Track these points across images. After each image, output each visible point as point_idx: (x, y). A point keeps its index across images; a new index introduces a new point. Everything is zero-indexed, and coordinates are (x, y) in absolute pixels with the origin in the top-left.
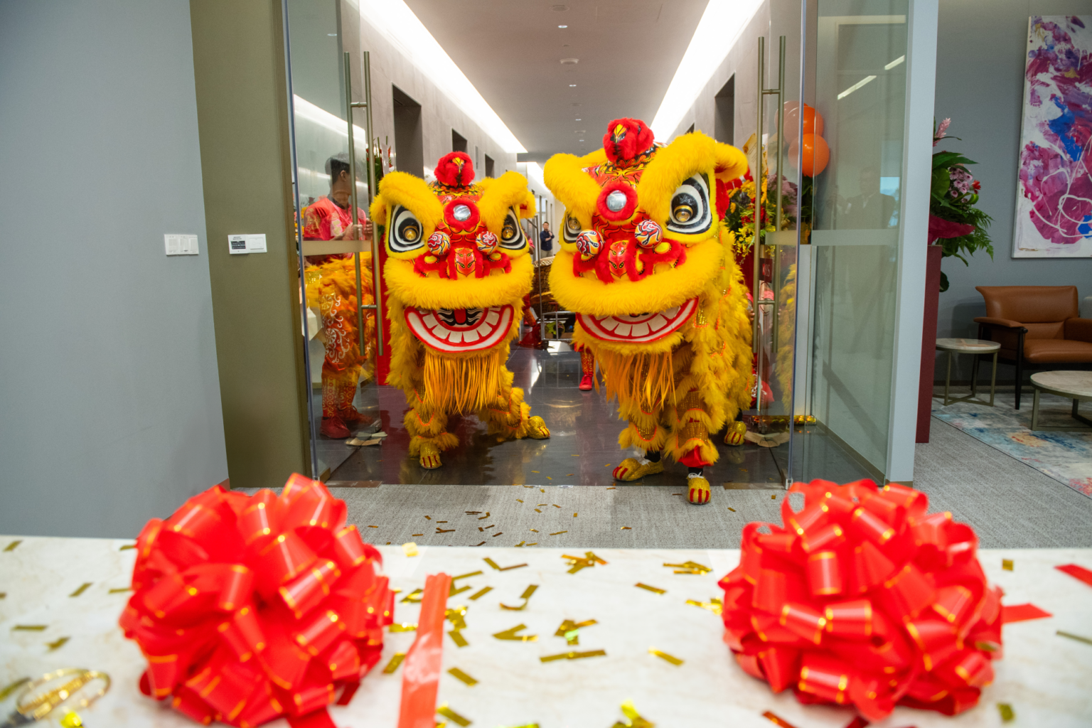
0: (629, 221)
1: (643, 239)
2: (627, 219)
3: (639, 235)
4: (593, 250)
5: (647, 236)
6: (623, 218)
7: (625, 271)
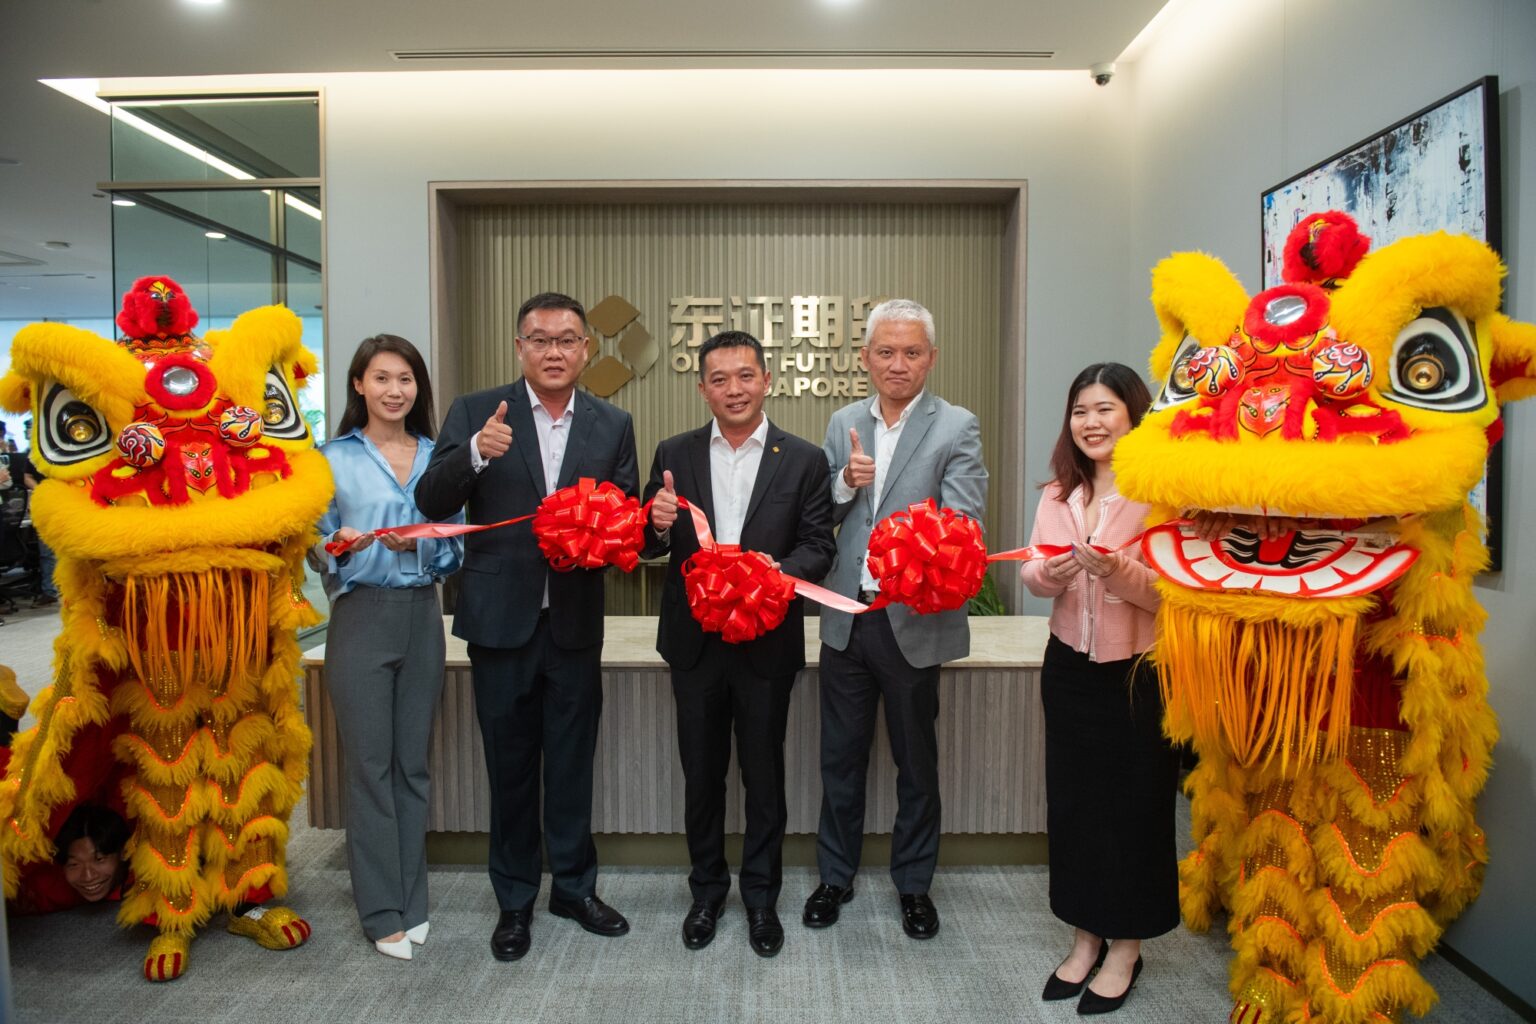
0: (204, 411)
1: (241, 427)
2: (201, 408)
3: (233, 422)
4: (157, 450)
5: (248, 422)
6: (197, 406)
7: (213, 481)
